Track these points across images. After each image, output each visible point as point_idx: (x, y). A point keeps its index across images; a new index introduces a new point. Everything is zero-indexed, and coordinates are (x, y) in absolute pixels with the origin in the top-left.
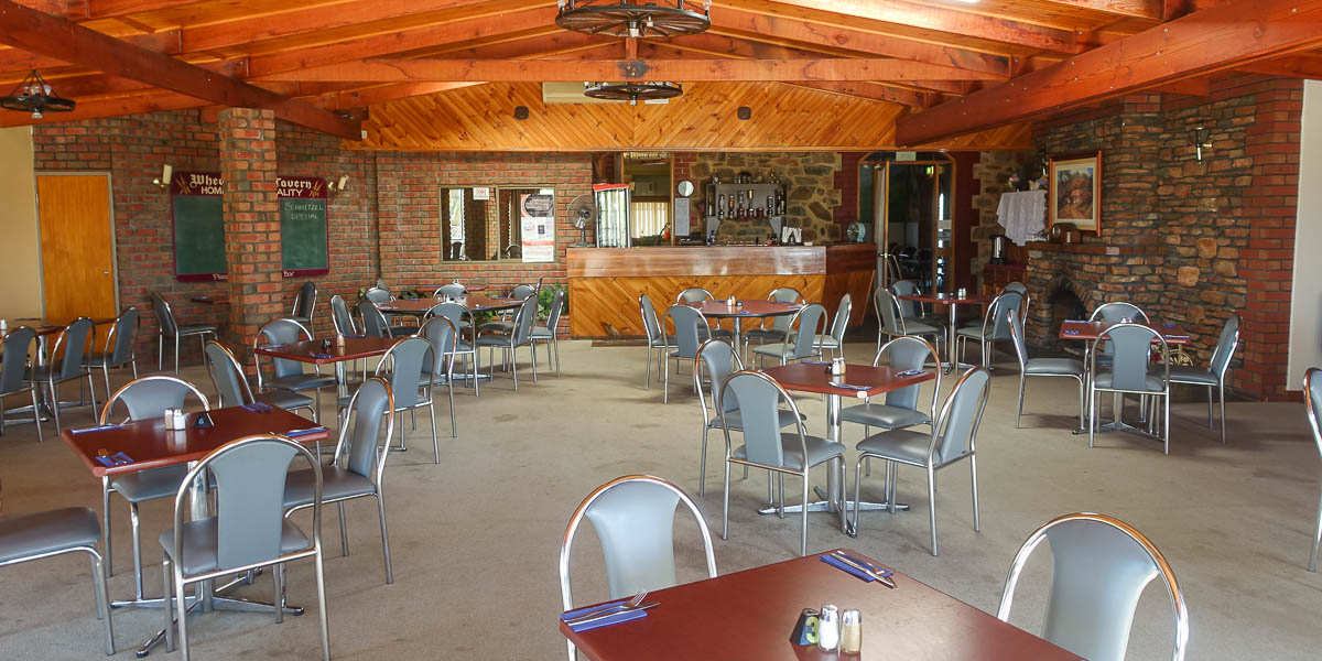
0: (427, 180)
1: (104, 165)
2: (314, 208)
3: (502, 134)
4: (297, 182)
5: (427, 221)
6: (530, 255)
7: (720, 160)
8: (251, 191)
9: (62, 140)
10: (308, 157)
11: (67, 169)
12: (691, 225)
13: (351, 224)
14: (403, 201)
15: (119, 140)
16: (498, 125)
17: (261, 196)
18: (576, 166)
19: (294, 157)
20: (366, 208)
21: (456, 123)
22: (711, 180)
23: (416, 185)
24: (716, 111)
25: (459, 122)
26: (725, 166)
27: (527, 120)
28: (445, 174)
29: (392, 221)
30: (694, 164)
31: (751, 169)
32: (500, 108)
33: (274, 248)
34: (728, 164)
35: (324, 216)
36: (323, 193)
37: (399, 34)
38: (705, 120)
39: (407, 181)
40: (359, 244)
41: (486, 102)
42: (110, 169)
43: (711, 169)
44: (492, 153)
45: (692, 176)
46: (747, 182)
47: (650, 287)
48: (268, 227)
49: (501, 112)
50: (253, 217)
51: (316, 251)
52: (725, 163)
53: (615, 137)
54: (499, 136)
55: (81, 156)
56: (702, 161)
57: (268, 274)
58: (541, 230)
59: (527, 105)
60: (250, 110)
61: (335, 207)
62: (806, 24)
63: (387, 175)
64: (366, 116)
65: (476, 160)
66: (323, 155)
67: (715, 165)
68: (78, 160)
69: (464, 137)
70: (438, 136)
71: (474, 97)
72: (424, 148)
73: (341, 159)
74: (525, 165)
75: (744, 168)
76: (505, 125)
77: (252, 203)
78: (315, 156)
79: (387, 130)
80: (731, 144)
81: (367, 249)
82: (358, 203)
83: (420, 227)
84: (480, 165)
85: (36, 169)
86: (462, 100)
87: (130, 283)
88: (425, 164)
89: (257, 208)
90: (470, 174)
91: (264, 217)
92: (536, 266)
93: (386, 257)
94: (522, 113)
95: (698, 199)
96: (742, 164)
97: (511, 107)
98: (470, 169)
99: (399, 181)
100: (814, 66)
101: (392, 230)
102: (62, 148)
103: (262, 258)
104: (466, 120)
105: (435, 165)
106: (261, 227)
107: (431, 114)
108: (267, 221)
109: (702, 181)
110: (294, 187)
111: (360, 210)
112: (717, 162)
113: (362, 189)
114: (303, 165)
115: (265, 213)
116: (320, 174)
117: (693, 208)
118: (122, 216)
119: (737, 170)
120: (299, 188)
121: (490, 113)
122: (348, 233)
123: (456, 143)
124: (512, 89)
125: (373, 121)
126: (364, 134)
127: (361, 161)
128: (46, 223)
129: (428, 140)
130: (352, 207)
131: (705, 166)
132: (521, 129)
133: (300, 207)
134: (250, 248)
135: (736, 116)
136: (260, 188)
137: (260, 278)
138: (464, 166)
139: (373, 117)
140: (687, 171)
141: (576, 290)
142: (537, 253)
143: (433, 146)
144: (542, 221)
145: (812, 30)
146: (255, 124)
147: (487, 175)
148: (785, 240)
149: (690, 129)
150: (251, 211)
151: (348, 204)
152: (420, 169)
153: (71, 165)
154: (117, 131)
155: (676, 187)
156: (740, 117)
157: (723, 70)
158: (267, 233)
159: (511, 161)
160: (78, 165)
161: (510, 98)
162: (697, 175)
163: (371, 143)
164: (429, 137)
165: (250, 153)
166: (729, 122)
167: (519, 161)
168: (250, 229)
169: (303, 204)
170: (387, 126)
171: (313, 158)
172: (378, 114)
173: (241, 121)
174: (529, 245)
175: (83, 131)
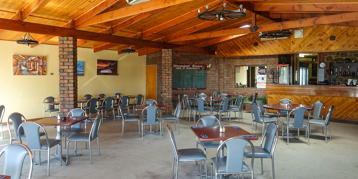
0: (232, 65)
1: (156, 63)
2: (203, 72)
3: (250, 51)
4: (199, 66)
5: (231, 76)
6: (259, 86)
7: (337, 55)
8: (165, 68)
9: (150, 58)
10: (202, 60)
11: (151, 64)
12: (325, 78)
13: (213, 76)
14: (226, 70)
15: (159, 57)
16: (249, 48)
17: (168, 70)
18: (273, 59)
19: (198, 60)
20: (217, 72)
21: (238, 49)
22: (333, 62)
23: (229, 66)
24: (321, 38)
25: (239, 48)
26: (339, 57)
27: (258, 46)
28: (237, 63)
29: (222, 76)
30: (327, 57)
31: (350, 58)
32: (250, 43)
33: (170, 82)
34: (341, 56)
35: (206, 75)
36: (206, 68)
37: (195, 27)
38: (317, 42)
39: (227, 65)
40: (215, 82)
41: (246, 42)
42: (157, 64)
43: (334, 58)
44: (249, 56)
45: (326, 61)
46: (347, 62)
47: (293, 98)
48: (169, 77)
49: (250, 44)
50: (165, 75)
51: (203, 83)
52: (339, 56)
53: (284, 50)
54: (249, 51)
55: (153, 61)
56: (330, 56)
57: (169, 88)
58: (263, 79)
59: (257, 42)
60: (166, 49)
61: (209, 72)
62: (314, 5)
63: (221, 63)
64: (216, 48)
65: (244, 58)
66: (206, 59)
67: (335, 57)
68: (152, 62)
69: (240, 53)
70: (233, 52)
71: (243, 41)
72: (230, 56)
73: (211, 60)
74: (258, 59)
75: (347, 57)
76: (251, 48)
77: (165, 71)
78: (204, 59)
79: (221, 51)
80: (327, 49)
81: (217, 83)
82: (215, 71)
83: (230, 77)
84: (246, 60)
85: (146, 64)
86: (240, 42)
87: (159, 89)
88: (231, 60)
89: (166, 72)
90: (243, 62)
91: (168, 75)
92: (261, 89)
93: (221, 85)
94: (256, 44)
95: (328, 69)
96: (347, 56)
97: (253, 43)
98: (243, 61)
99: (225, 65)
100: (318, 19)
101: (222, 78)
102: (150, 60)
103: (167, 84)
104: (241, 47)
105: (234, 60)
106: (167, 77)
107: (232, 46)
108: (169, 75)
109: (330, 63)
110: (198, 67)
111: (216, 73)
112: (336, 56)
113: (216, 67)
114: (200, 61)
115: (168, 74)
116: (205, 64)
117: (326, 72)
118: (159, 74)
119: (344, 58)
120: (199, 67)
121: (247, 45)
122: (212, 79)
123: (238, 54)
124: (254, 37)
125: (218, 49)
126: (216, 53)
127: (216, 60)
128: (147, 76)
129: (231, 54)
130: (213, 72)
131: (331, 57)
132: (255, 49)
133: (199, 72)
134: (164, 82)
135: (329, 39)
136: (168, 68)
137: (166, 89)
138: (242, 60)
139: (218, 48)
140: (324, 59)
141: (269, 97)
142: (261, 86)
143: (233, 55)
144: (263, 76)
145: (317, 6)
146: (167, 52)
147: (247, 63)
148: (348, 84)
149: (311, 45)
150: (165, 73)
151: (212, 71)
152: (230, 61)
153: (154, 63)
154: (158, 56)
155: (319, 65)
156: (331, 40)
157: (283, 25)
158: (169, 78)
159: (254, 58)
160: (152, 63)
161: (253, 40)
162: (327, 60)
163: (218, 55)
164: (231, 53)
165: (166, 59)
166: (326, 41)
167: (256, 58)
168: (165, 77)
169: (200, 71)
170: (221, 50)
171: (203, 60)
172: (219, 48)
173: (164, 52)
174: (259, 83)
175: (153, 56)
